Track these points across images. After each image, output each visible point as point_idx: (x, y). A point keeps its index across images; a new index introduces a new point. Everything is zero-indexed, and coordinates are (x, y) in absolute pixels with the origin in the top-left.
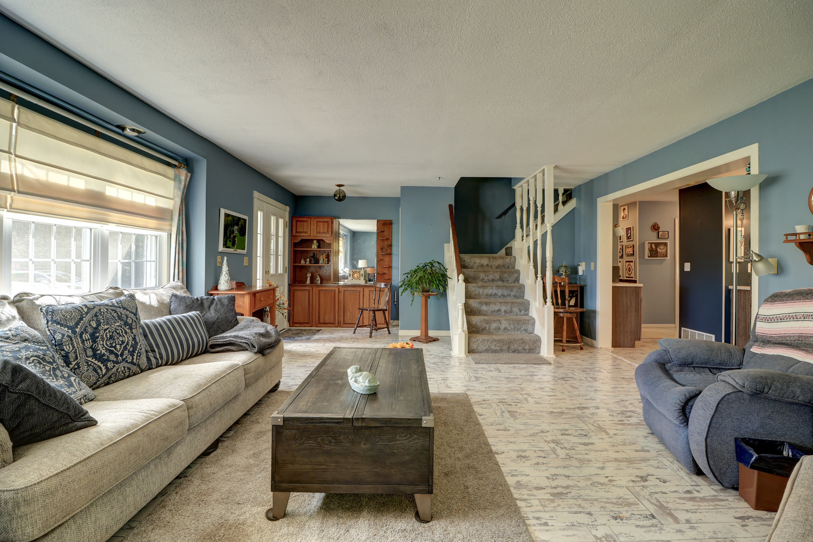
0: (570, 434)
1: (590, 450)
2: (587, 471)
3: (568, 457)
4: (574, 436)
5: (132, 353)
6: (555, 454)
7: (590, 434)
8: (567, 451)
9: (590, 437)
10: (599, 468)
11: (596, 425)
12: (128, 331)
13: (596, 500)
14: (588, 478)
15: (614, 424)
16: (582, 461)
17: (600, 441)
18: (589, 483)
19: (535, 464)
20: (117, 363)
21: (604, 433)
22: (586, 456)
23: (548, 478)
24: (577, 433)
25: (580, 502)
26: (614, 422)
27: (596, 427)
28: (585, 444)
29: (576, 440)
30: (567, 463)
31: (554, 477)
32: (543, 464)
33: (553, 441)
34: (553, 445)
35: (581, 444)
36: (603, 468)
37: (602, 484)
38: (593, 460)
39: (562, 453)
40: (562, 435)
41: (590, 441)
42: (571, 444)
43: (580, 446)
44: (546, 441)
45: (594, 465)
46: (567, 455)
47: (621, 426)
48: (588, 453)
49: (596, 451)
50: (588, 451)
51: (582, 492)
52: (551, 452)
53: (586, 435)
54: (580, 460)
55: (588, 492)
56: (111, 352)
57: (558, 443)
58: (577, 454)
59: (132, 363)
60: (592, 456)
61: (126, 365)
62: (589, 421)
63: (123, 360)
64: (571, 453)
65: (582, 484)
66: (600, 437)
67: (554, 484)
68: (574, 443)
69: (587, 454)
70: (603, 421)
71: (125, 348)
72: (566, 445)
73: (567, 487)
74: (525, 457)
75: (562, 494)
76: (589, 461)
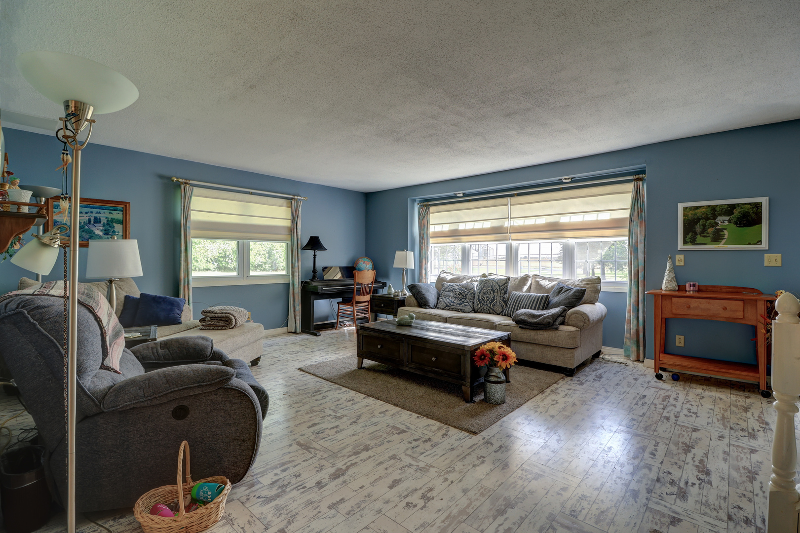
0: (332, 430)
1: (309, 421)
2: (307, 407)
3: (323, 411)
4: (327, 428)
5: (490, 303)
6: (333, 410)
7: (314, 436)
8: (325, 414)
9: (313, 432)
10: (299, 411)
11: (313, 451)
12: (492, 293)
13: (297, 396)
14: (305, 403)
15: (293, 461)
16: (312, 411)
17: (303, 433)
18: (303, 401)
19: (340, 400)
20: (483, 304)
21: (302, 442)
22: (311, 415)
23: (327, 396)
24: (327, 432)
25: (305, 392)
26: (294, 464)
27: (312, 448)
28: (314, 425)
29: (324, 426)
30: (321, 407)
31: (324, 398)
32: (335, 401)
33: (340, 418)
34: (338, 415)
35: (318, 424)
36: (297, 412)
37: (296, 403)
38: (305, 415)
39: (328, 412)
40: (337, 426)
41: (312, 429)
42: (326, 420)
43: (319, 422)
44: (346, 416)
45: (303, 412)
46: (324, 412)
47: (284, 461)
48: (310, 419)
49: (304, 422)
50: (310, 420)
51: (306, 396)
52: (336, 410)
53: (318, 434)
54: (314, 411)
55: (303, 397)
56: (483, 300)
57: (336, 418)
58: (318, 415)
59: (490, 307)
60: (307, 417)
61: (487, 307)
62: (321, 454)
63: (486, 304)
64: (322, 415)
65: (307, 400)
66: (304, 437)
67: (322, 395)
68: (324, 422)
69: (311, 417)
70: (306, 460)
71: (488, 300)
72: (329, 418)
73: (314, 396)
74: (349, 401)
75: (316, 392)
76: (307, 413)
